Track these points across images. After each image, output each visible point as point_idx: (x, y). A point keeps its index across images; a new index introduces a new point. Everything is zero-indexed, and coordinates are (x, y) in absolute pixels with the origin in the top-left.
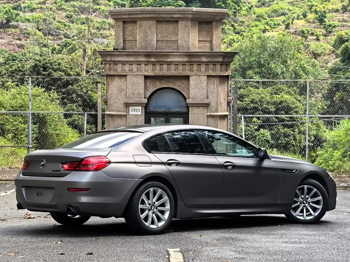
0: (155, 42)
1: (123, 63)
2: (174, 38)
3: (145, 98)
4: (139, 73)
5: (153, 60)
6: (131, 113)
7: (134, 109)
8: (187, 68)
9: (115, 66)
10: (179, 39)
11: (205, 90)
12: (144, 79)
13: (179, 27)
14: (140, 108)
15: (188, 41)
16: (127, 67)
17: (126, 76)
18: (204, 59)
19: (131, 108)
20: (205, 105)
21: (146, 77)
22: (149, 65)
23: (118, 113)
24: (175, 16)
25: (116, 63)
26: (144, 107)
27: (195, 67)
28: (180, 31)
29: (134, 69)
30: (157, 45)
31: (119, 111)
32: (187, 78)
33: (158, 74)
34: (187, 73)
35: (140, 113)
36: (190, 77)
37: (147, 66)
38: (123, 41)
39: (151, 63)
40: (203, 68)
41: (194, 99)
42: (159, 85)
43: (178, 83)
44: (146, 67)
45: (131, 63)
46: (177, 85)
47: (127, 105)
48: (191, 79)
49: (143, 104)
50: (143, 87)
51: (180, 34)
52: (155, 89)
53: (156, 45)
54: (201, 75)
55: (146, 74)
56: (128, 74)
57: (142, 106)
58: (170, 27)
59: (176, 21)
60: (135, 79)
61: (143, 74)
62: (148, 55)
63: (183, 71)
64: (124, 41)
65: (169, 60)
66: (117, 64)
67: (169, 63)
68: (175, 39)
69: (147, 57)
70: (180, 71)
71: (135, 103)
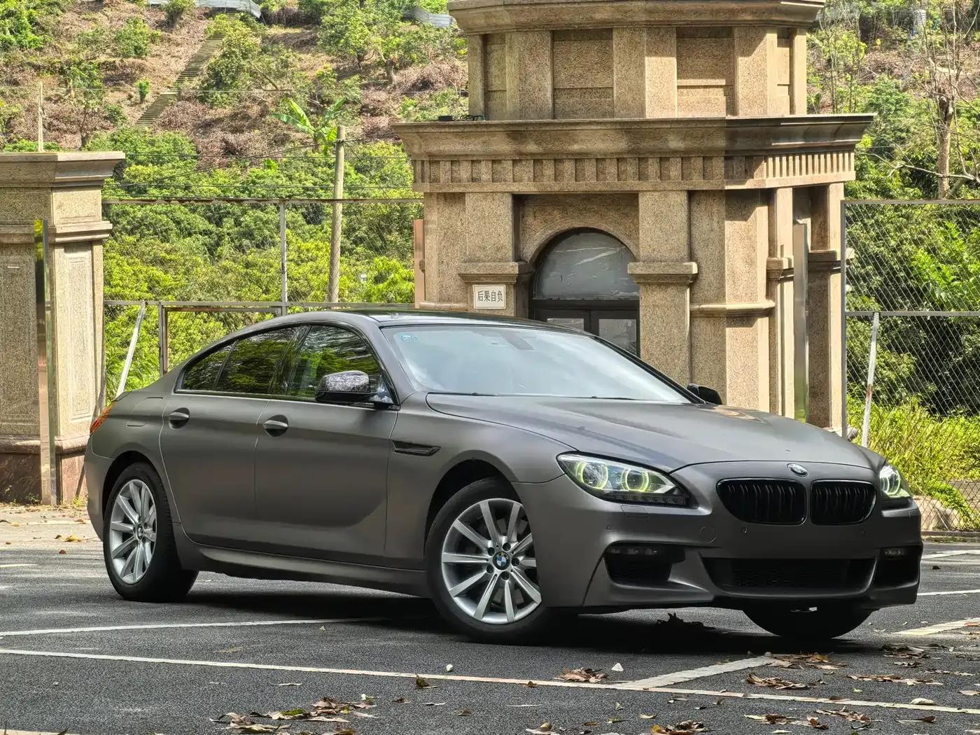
0: (549, 94)
1: (455, 160)
2: (600, 81)
3: (516, 260)
4: (499, 187)
5: (532, 147)
6: (478, 303)
7: (487, 292)
8: (628, 169)
9: (434, 167)
10: (615, 85)
11: (683, 236)
12: (510, 205)
13: (614, 46)
14: (502, 288)
15: (641, 90)
16: (464, 171)
17: (463, 195)
18: (675, 143)
19: (477, 289)
20: (684, 280)
21: (519, 201)
22: (524, 163)
23: (446, 305)
25: (435, 159)
26: (512, 287)
27: (652, 167)
28: (616, 59)
29: (484, 177)
30: (554, 104)
31: (449, 300)
32: (629, 201)
33: (549, 189)
34: (632, 184)
35: (502, 304)
36: (640, 194)
37: (519, 164)
38: (484, 93)
39: (529, 158)
40: (675, 170)
41: (649, 261)
42: (559, 221)
43: (613, 214)
44: (517, 169)
45: (475, 159)
46: (609, 221)
47: (469, 281)
48: (643, 201)
49: (509, 276)
50: (509, 228)
51: (616, 66)
52: (550, 232)
53: (550, 101)
54: (670, 188)
55: (517, 189)
56: (467, 190)
57: (506, 284)
58: (592, 51)
59: (601, 33)
60: (486, 205)
61: (509, 189)
62: (518, 133)
63: (619, 180)
64: (486, 94)
65: (576, 147)
66: (439, 162)
67: (579, 158)
68: (606, 83)
69: (514, 139)
70: (611, 181)
71: (487, 276)
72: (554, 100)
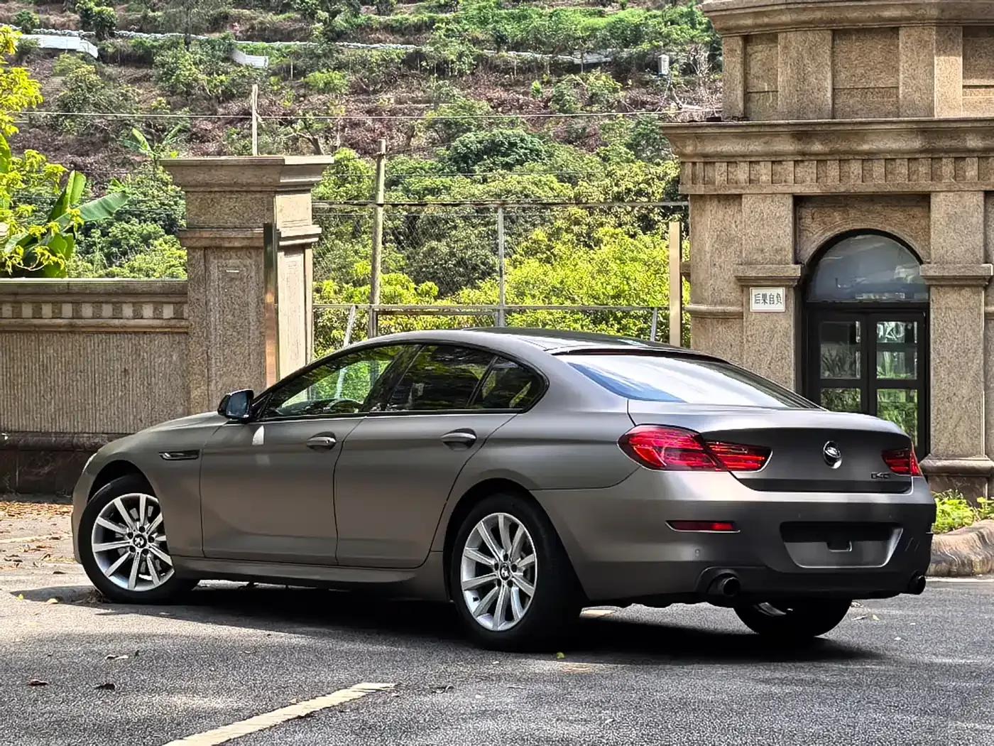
0: (829, 94)
1: (731, 160)
2: (885, 81)
3: (796, 262)
4: (780, 188)
5: (817, 147)
6: (755, 307)
7: (764, 296)
8: (920, 169)
9: (709, 168)
10: (901, 84)
11: (980, 237)
12: (791, 206)
13: (901, 45)
14: (781, 291)
15: (930, 89)
16: (742, 173)
17: (740, 196)
18: (973, 142)
19: (754, 292)
20: (980, 282)
21: (799, 201)
22: (806, 163)
23: (720, 308)
24: (887, 14)
25: (709, 160)
26: (792, 290)
27: (947, 167)
28: (903, 58)
29: (764, 178)
30: (834, 103)
31: (721, 303)
32: (923, 199)
33: (833, 190)
34: (923, 185)
35: (780, 307)
36: (933, 194)
37: (801, 165)
38: (745, 95)
39: (812, 158)
40: (971, 170)
41: (942, 262)
42: (839, 222)
43: (898, 216)
44: (798, 170)
45: (753, 159)
46: (894, 221)
47: (745, 284)
48: (936, 201)
49: (789, 279)
50: (789, 230)
51: (902, 66)
52: (829, 234)
53: (830, 101)
54: (966, 189)
55: (799, 189)
56: (744, 192)
57: (787, 287)
58: (875, 49)
59: (891, 30)
60: (766, 207)
61: (790, 191)
62: (802, 134)
63: (909, 181)
64: (747, 96)
65: (866, 147)
66: (714, 163)
67: (868, 157)
68: (890, 82)
69: (799, 140)
70: (902, 179)
71: (766, 279)
72: (833, 100)
